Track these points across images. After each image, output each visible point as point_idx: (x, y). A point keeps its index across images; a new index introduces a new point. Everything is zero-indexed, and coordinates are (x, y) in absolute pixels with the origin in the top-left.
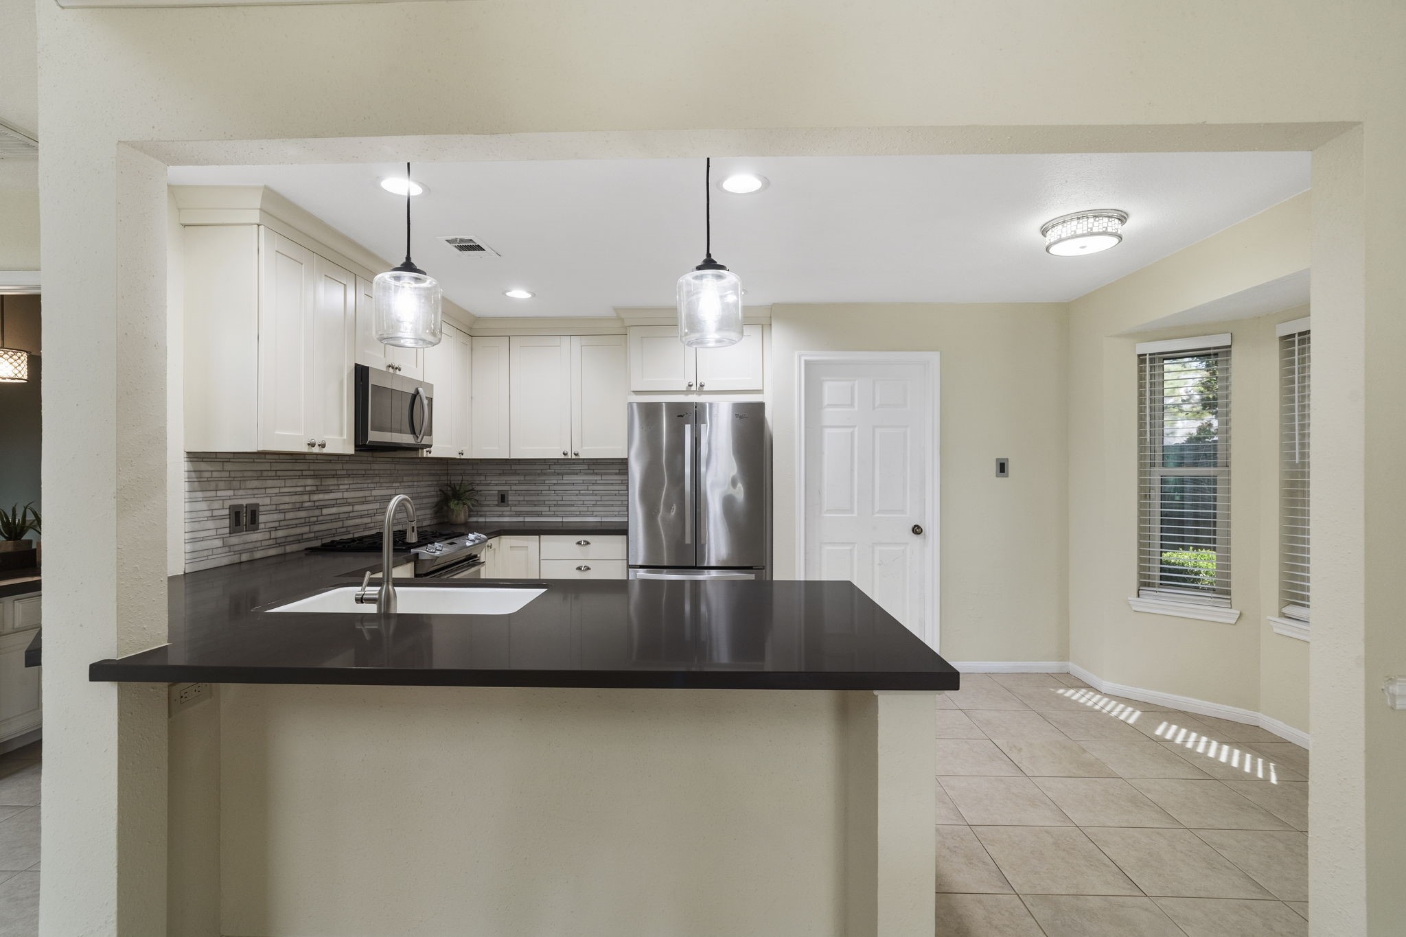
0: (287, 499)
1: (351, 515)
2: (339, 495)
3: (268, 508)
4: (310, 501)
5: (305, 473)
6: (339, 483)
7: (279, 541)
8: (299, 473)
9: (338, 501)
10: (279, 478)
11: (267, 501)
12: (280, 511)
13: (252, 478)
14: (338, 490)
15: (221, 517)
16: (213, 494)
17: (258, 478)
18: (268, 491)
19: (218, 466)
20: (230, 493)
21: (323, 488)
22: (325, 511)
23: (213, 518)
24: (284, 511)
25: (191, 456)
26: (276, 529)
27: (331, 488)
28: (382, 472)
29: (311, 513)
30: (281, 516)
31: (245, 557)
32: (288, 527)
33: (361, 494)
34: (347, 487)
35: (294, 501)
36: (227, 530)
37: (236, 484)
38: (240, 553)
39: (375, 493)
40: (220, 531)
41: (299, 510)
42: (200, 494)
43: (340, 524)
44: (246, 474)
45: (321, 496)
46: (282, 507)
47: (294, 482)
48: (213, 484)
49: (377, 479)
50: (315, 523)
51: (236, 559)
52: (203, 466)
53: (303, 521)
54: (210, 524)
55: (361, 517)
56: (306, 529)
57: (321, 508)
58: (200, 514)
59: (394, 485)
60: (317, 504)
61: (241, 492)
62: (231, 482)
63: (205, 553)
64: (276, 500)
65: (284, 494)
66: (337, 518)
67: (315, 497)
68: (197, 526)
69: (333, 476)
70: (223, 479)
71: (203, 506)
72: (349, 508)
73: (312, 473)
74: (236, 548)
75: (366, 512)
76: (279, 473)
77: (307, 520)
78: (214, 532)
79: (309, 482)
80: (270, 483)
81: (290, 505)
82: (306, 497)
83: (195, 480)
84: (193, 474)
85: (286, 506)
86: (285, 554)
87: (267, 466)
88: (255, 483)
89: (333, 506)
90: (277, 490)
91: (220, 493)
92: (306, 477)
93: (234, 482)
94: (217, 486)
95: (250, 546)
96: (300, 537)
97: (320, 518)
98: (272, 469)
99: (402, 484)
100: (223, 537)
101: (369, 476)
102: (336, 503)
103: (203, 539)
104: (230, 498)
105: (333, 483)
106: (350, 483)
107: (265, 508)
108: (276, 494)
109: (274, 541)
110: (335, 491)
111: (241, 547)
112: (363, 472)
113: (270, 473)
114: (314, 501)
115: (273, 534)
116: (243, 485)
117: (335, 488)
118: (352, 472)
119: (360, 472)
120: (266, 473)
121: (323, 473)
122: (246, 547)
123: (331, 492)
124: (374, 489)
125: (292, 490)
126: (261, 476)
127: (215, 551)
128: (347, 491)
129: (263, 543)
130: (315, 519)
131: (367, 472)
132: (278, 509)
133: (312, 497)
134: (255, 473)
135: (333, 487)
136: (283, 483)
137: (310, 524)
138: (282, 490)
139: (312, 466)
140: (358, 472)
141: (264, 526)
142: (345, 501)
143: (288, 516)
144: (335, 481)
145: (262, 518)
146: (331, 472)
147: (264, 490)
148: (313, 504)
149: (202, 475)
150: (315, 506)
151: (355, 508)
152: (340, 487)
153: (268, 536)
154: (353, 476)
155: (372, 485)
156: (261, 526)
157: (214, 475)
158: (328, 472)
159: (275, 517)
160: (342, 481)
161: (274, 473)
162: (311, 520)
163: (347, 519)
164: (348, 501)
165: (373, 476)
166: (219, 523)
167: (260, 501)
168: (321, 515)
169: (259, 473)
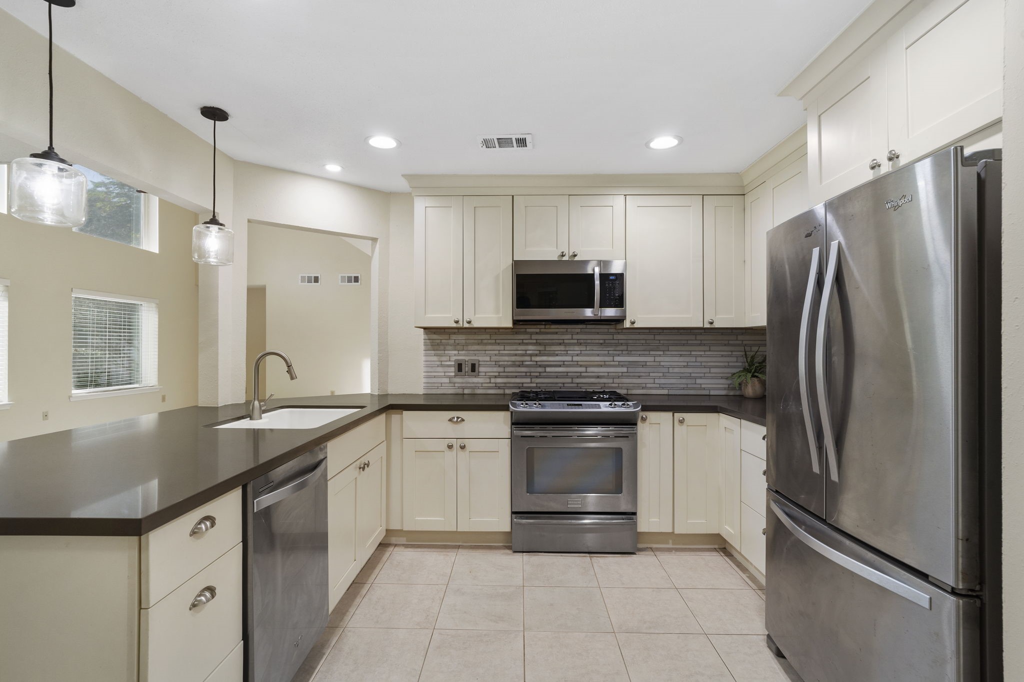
0: (507, 358)
1: (583, 374)
2: (569, 358)
3: (488, 363)
4: (531, 361)
5: (525, 341)
6: (567, 349)
7: (498, 385)
8: (521, 341)
9: (567, 363)
10: (499, 344)
11: (488, 359)
12: (499, 366)
13: (473, 344)
14: (567, 355)
15: (449, 366)
16: (443, 352)
17: (478, 344)
18: (487, 352)
19: (446, 337)
20: (456, 352)
21: (546, 352)
22: (548, 369)
23: (442, 366)
24: (504, 367)
25: (426, 329)
26: (496, 377)
27: (557, 352)
28: (630, 342)
29: (532, 370)
30: (501, 369)
31: (466, 391)
32: (507, 377)
33: (598, 359)
34: (579, 352)
35: (514, 360)
36: (453, 374)
38: (463, 388)
39: (617, 359)
40: (447, 374)
41: (519, 366)
42: (433, 352)
43: (569, 380)
44: (468, 341)
45: (545, 358)
46: (501, 363)
47: (514, 347)
48: (442, 347)
49: (625, 348)
50: (537, 377)
51: (460, 391)
52: (435, 337)
53: (524, 374)
54: (440, 369)
55: (598, 377)
56: (528, 380)
57: (545, 366)
58: (433, 363)
59: (652, 353)
60: (539, 363)
61: (463, 352)
62: (455, 346)
63: (436, 385)
64: (494, 358)
65: (503, 355)
66: (566, 375)
67: (538, 359)
69: (560, 344)
70: (450, 344)
71: (435, 358)
72: (583, 369)
73: (535, 341)
74: (460, 385)
75: (606, 374)
76: (498, 341)
77: (528, 374)
78: (443, 374)
79: (531, 347)
80: (489, 347)
81: (510, 362)
82: (528, 358)
83: (429, 344)
84: (428, 341)
85: (506, 363)
86: (504, 394)
87: (488, 337)
88: (476, 347)
89: (560, 366)
90: (497, 352)
91: (446, 352)
92: (527, 344)
93: (458, 346)
94: (445, 348)
95: (472, 385)
96: (521, 385)
97: (545, 374)
98: (492, 338)
99: (667, 353)
100: (450, 377)
101: (610, 345)
102: (563, 364)
103: (435, 377)
104: (455, 355)
105: (559, 349)
106: (581, 349)
107: (485, 363)
108: (496, 355)
109: (494, 385)
110: (561, 355)
111: (464, 385)
112: (601, 341)
113: (490, 341)
114: (536, 361)
115: (493, 380)
116: (465, 348)
117: (563, 353)
118: (585, 341)
119: (597, 341)
120: (485, 341)
121: (547, 341)
122: (469, 385)
123: (557, 355)
124: (619, 355)
125: (512, 352)
126: (481, 343)
127: (443, 385)
128: (577, 355)
129: (484, 385)
130: (538, 374)
131: (607, 341)
132: (497, 364)
133: (534, 358)
134: (476, 341)
135: (559, 352)
136: (502, 348)
137: (531, 377)
138: (501, 352)
139: (534, 337)
140: (593, 341)
141: (484, 374)
142: (576, 363)
143: (507, 369)
144: (562, 348)
145: (482, 369)
146: (557, 341)
147: (484, 352)
148: (535, 363)
149: (434, 341)
150: (538, 365)
151: (589, 369)
152: (569, 352)
153: (488, 381)
154: (586, 344)
155: (615, 352)
156: (481, 374)
157: (443, 341)
158: (554, 341)
159: (495, 369)
160: (572, 348)
161: (494, 341)
162: (532, 374)
163: (578, 377)
164: (580, 363)
165: (617, 345)
166: (446, 369)
167: (481, 359)
168: (545, 372)
169: (480, 341)
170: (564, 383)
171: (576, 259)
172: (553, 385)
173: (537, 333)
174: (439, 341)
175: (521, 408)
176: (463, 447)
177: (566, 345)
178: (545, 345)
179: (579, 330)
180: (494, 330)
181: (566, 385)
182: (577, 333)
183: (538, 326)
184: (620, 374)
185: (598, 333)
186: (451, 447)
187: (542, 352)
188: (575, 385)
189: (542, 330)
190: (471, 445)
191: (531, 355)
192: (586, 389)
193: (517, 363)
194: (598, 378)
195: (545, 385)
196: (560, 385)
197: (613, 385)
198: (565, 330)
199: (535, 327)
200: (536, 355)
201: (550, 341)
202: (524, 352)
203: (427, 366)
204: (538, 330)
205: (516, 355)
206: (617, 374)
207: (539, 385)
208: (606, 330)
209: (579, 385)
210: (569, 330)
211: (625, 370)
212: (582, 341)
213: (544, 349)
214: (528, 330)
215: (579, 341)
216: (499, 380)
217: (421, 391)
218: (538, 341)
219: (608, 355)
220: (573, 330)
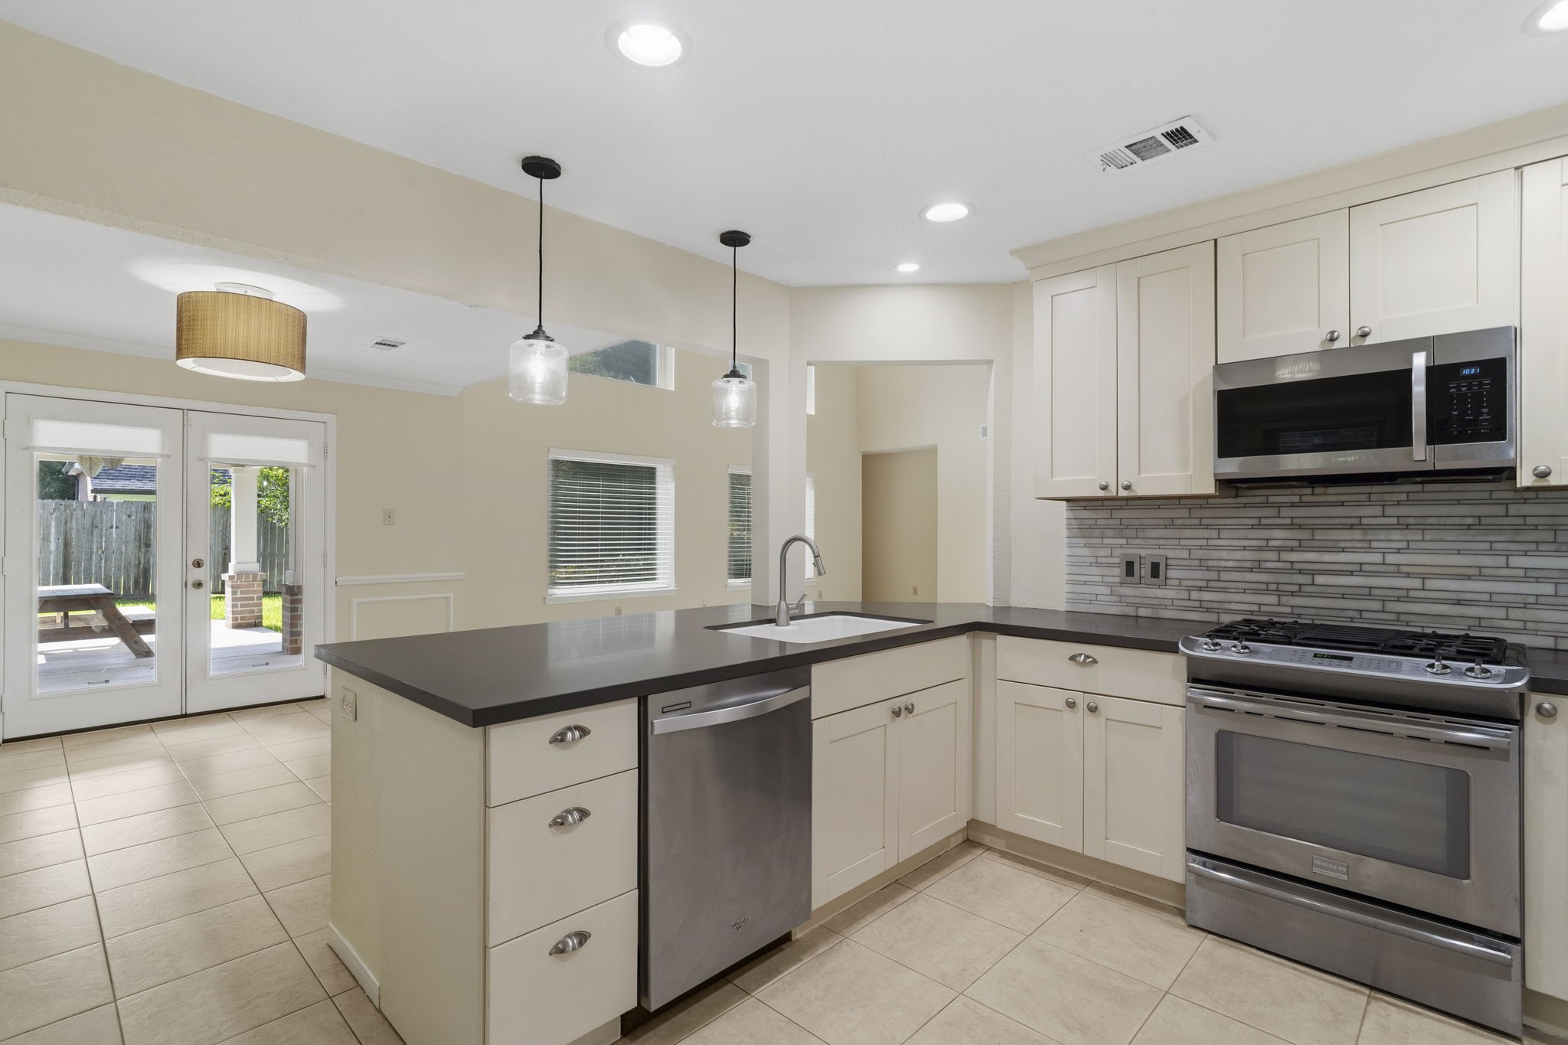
0: (1224, 554)
1: (1413, 594)
3: (1184, 562)
4: (1279, 561)
5: (1264, 521)
6: (1369, 537)
7: (1205, 605)
8: (1255, 521)
9: (1365, 567)
10: (1207, 527)
11: (1185, 554)
12: (1208, 569)
13: (1155, 527)
14: (1369, 549)
15: (1109, 565)
16: (1099, 541)
17: (1166, 527)
18: (1183, 542)
19: (1106, 514)
20: (1123, 541)
21: (1317, 544)
22: (1320, 579)
23: (1098, 565)
24: (1219, 570)
25: (1071, 504)
26: (1200, 589)
27: (1342, 545)
29: (1282, 578)
30: (1213, 575)
31: (1142, 612)
32: (1225, 590)
34: (1403, 545)
35: (1240, 558)
36: (1117, 580)
37: (1128, 532)
38: (1137, 607)
39: (1515, 561)
40: (1106, 579)
41: (1251, 570)
42: (1082, 541)
43: (1375, 606)
44: (1145, 522)
45: (1312, 556)
46: (1211, 563)
47: (1241, 534)
48: (1098, 533)
50: (1292, 594)
51: (1131, 611)
52: (1085, 514)
53: (1264, 587)
54: (1094, 570)
55: (1459, 602)
56: (1273, 599)
57: (1313, 573)
58: (1082, 559)
60: (1297, 566)
61: (1138, 541)
62: (1121, 529)
63: (1088, 597)
64: (1197, 554)
65: (1216, 548)
66: (1369, 593)
67: (1295, 557)
68: (1077, 570)
69: (1351, 527)
70: (1111, 527)
71: (1086, 551)
72: (1416, 583)
73: (1288, 521)
74: (1130, 600)
76: (1203, 521)
77: (1273, 587)
78: (1099, 579)
79: (1278, 533)
80: (1188, 533)
81: (1232, 562)
82: (1271, 555)
83: (1076, 527)
84: (1073, 522)
85: (1221, 564)
87: (1185, 513)
88: (1161, 533)
89: (1351, 573)
90: (1204, 542)
91: (1106, 541)
92: (1270, 527)
93: (1128, 531)
94: (1103, 533)
95: (1154, 602)
97: (1312, 589)
100: (1111, 585)
101: (1499, 528)
102: (1360, 569)
103: (1085, 583)
104: (1121, 546)
105: (1349, 538)
106: (1409, 538)
107: (1179, 562)
108: (1201, 547)
109: (1197, 604)
110: (1354, 550)
111: (1137, 600)
112: (1470, 521)
113: (1188, 522)
114: (1292, 562)
115: (1195, 595)
116: (1140, 534)
117: (1357, 545)
118: (1419, 521)
119: (1457, 521)
120: (1180, 522)
121: (1318, 521)
122: (1146, 601)
123: (1343, 550)
124: (1526, 554)
125: (1235, 543)
126: (1171, 524)
127: (1099, 597)
128: (1398, 551)
129: (1176, 603)
130: (1296, 588)
131: (1484, 521)
132: (1203, 565)
133: (1285, 556)
134: (1161, 522)
135: (1350, 544)
136: (1214, 533)
137: (1279, 593)
138: (1211, 542)
139: (1285, 512)
140: (1442, 521)
141: (1176, 582)
142: (1394, 569)
143: (1225, 576)
144: (1357, 534)
145: (1171, 573)
146: (1343, 521)
147: (1176, 542)
148: (1289, 566)
149: (1084, 522)
150: (1293, 569)
151: (1431, 584)
152: (1374, 544)
153: (1185, 595)
154: (1423, 527)
155: (1513, 546)
156: (1169, 582)
157: (1099, 522)
158: (1336, 521)
159: (1200, 574)
160: (1382, 535)
161: (1197, 522)
162: (1281, 587)
163: (1398, 600)
164: (1404, 569)
165: (1523, 527)
166: (1105, 571)
167: (1170, 554)
168: (1313, 585)
169: (1169, 522)
170: (1361, 611)
171: (1369, 341)
172: (1334, 613)
173: (1293, 505)
174: (1092, 522)
175: (1204, 651)
176: (1093, 710)
177: (1366, 528)
178: (1313, 529)
179: (1404, 497)
180: (1197, 501)
181: (1365, 615)
182: (1399, 503)
183: (1297, 491)
184: (1532, 600)
185: (1459, 502)
186: (1072, 706)
187: (1304, 544)
188: (1393, 617)
189: (1305, 499)
190: (1108, 707)
191: (1279, 550)
192: (1423, 627)
193: (1248, 565)
194: (1459, 604)
195: (1313, 612)
196: (1351, 614)
197: (1506, 624)
198: (1364, 497)
199: (1289, 491)
200: (1292, 549)
201: (1326, 521)
202: (1263, 543)
203: (1072, 565)
204: (1296, 499)
205: (1245, 548)
206: (1520, 599)
207: (1297, 611)
208: (1486, 495)
209: (1403, 617)
210: (1374, 497)
211: (1548, 589)
212: (1412, 521)
213: (1311, 537)
214: (1271, 499)
215: (1401, 520)
216: (1207, 596)
217: (1063, 607)
218: (1296, 521)
219: (1492, 552)
220: (1387, 497)
